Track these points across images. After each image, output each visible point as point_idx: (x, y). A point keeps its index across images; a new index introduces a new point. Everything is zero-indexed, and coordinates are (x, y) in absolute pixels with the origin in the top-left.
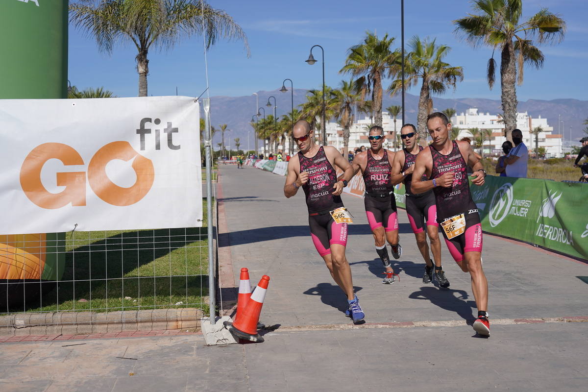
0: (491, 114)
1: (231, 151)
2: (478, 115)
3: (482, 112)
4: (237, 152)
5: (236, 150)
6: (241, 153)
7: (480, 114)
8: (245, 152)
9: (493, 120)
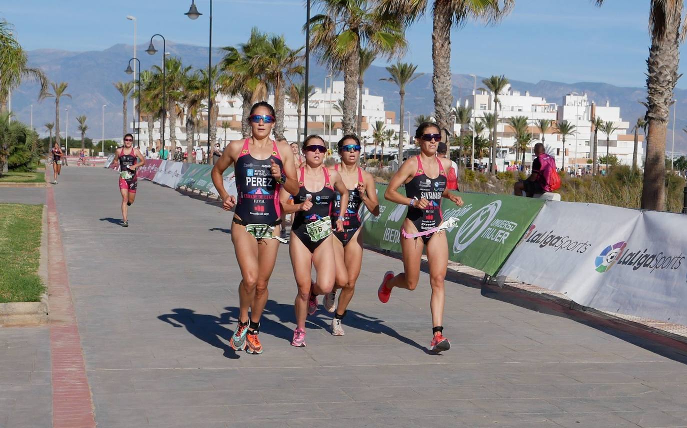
0: (533, 94)
1: (69, 138)
2: (512, 94)
3: (518, 90)
4: (80, 142)
5: (78, 138)
6: (88, 144)
7: (514, 94)
8: (95, 142)
9: (536, 106)
